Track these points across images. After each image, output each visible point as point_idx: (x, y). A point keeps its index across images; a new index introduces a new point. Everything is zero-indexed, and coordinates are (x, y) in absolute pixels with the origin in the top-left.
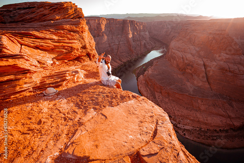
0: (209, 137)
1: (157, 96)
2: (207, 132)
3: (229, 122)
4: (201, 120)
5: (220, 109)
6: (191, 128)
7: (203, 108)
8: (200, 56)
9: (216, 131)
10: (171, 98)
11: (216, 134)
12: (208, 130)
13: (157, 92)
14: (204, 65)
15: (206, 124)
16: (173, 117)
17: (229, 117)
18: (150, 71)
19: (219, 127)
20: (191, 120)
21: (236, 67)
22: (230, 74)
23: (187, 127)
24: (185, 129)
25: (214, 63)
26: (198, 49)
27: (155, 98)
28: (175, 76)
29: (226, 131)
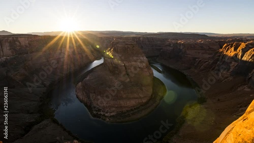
0: (127, 116)
1: (91, 96)
3: (140, 101)
4: (123, 105)
5: (135, 94)
6: (116, 113)
7: (124, 96)
8: (122, 60)
9: (132, 110)
10: (102, 95)
11: (132, 112)
12: (127, 111)
13: (91, 93)
15: (126, 107)
16: (103, 109)
17: (140, 98)
18: (88, 78)
19: (134, 106)
20: (115, 107)
23: (112, 114)
24: (111, 116)
25: (130, 63)
26: (120, 55)
27: (89, 98)
28: (107, 77)
29: (138, 108)
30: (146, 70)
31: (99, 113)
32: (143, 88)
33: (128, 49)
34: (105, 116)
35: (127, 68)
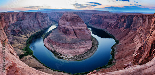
0: (81, 58)
1: (54, 47)
2: (79, 56)
3: (87, 49)
4: (76, 52)
6: (73, 56)
8: (71, 26)
10: (61, 46)
11: (83, 55)
13: (54, 45)
14: (73, 29)
15: (78, 53)
16: (63, 54)
17: (86, 47)
18: (50, 36)
19: (84, 52)
20: (71, 53)
21: (84, 28)
22: (82, 31)
23: (70, 57)
25: (76, 27)
26: (69, 23)
27: (53, 48)
28: (62, 36)
29: (87, 53)
30: (87, 31)
31: (61, 56)
32: (87, 42)
33: (75, 19)
34: (65, 58)
35: (75, 30)
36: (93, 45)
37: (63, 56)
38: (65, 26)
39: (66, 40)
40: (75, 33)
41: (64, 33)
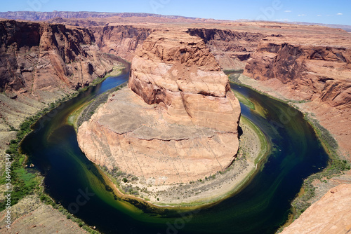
0: (192, 193)
1: (112, 152)
2: (189, 187)
3: (216, 164)
4: (181, 171)
5: (205, 150)
6: (169, 187)
7: (182, 153)
8: (173, 78)
9: (201, 181)
10: (135, 149)
11: (201, 185)
12: (191, 183)
13: (112, 144)
14: (180, 90)
15: (188, 175)
16: (140, 178)
17: (216, 157)
18: (100, 113)
19: (204, 174)
20: (167, 175)
21: (216, 88)
22: (211, 98)
23: (161, 188)
24: (159, 192)
25: (191, 85)
26: (169, 67)
27: (109, 155)
28: (143, 113)
29: (213, 177)
30: (226, 99)
31: (134, 186)
32: (221, 137)
33: (187, 54)
34: (146, 191)
35: (186, 94)
36: (241, 153)
37: (141, 186)
38: (154, 76)
39: (154, 127)
40: (185, 105)
41: (149, 101)
